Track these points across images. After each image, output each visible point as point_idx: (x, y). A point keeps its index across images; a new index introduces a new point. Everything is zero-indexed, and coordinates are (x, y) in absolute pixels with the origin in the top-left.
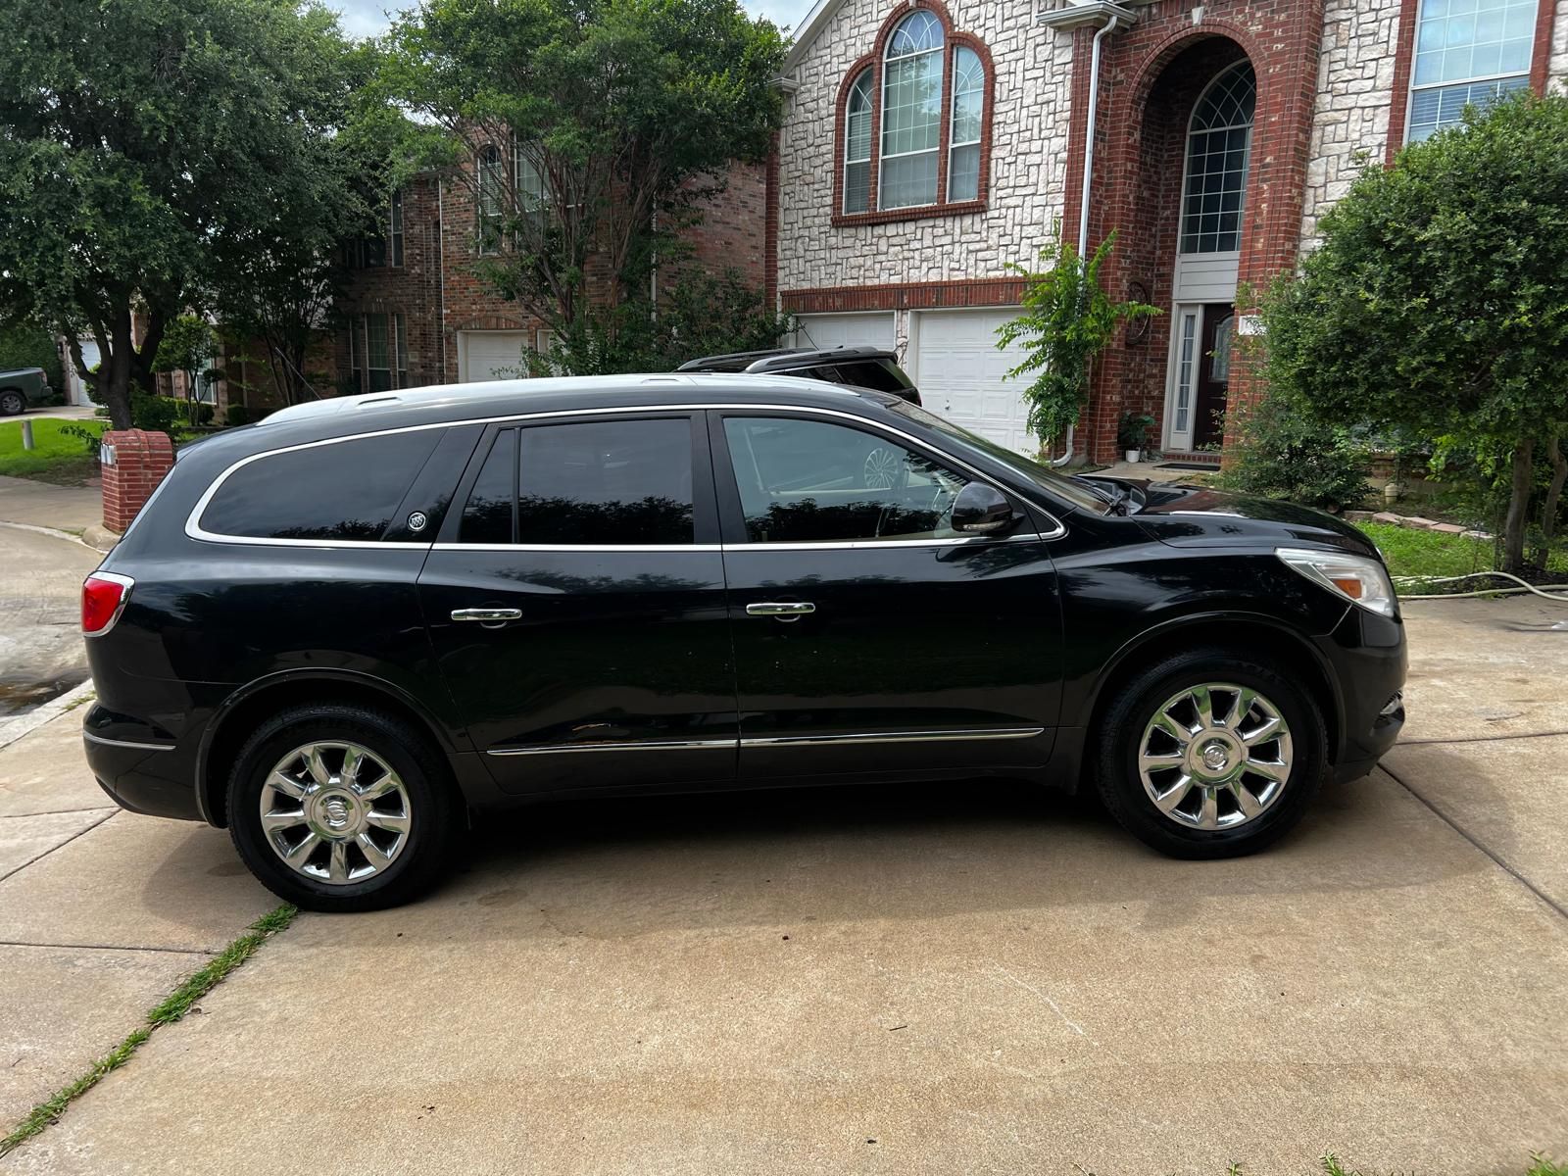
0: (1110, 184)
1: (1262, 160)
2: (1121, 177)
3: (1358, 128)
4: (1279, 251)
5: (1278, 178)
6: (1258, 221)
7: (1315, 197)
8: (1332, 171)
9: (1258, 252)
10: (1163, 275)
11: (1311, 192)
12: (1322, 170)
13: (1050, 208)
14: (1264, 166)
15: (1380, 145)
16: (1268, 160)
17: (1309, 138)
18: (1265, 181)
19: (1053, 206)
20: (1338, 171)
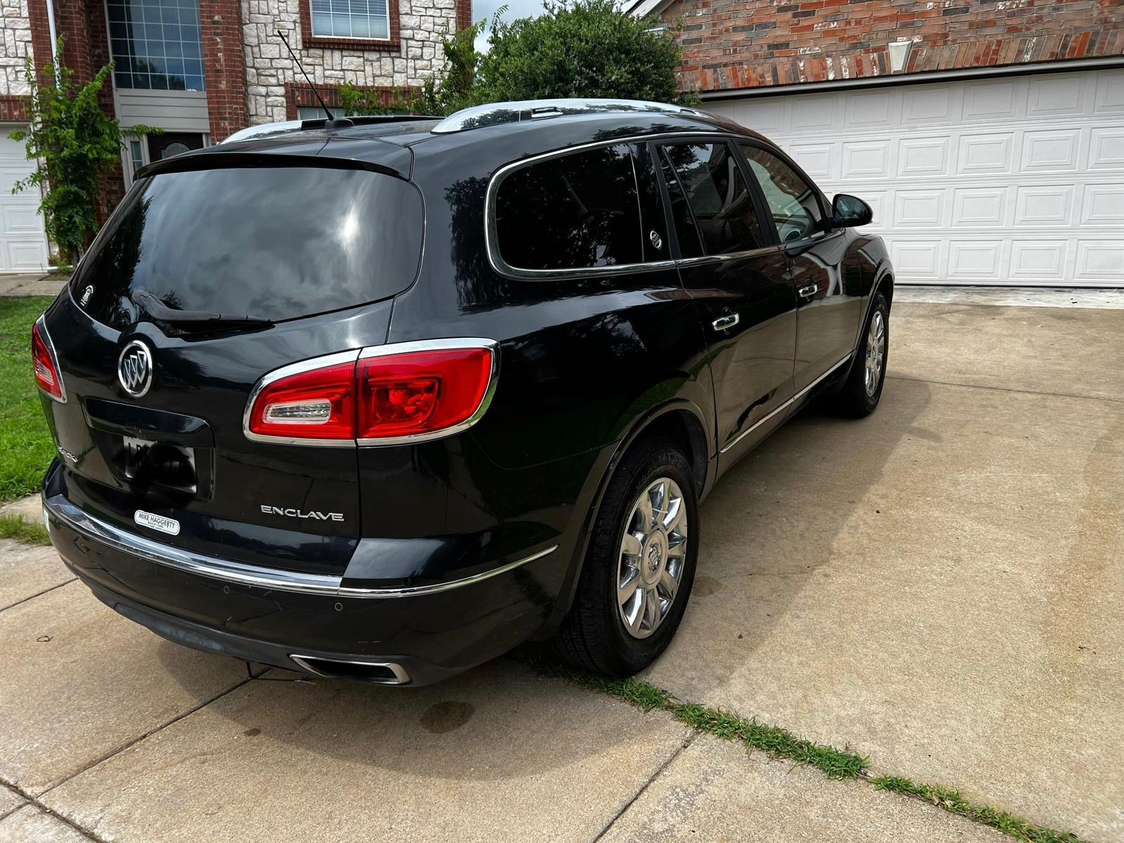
0: (65, 18)
1: (212, 17)
2: (77, 13)
3: (276, 6)
4: (239, 93)
5: (229, 34)
6: (218, 67)
7: (253, 53)
8: (263, 35)
9: (223, 91)
10: (106, 105)
11: (248, 49)
12: (254, 33)
13: (11, 32)
14: (214, 22)
15: (295, 22)
16: (216, 18)
17: (240, 6)
18: (218, 34)
19: (14, 30)
20: (267, 36)
